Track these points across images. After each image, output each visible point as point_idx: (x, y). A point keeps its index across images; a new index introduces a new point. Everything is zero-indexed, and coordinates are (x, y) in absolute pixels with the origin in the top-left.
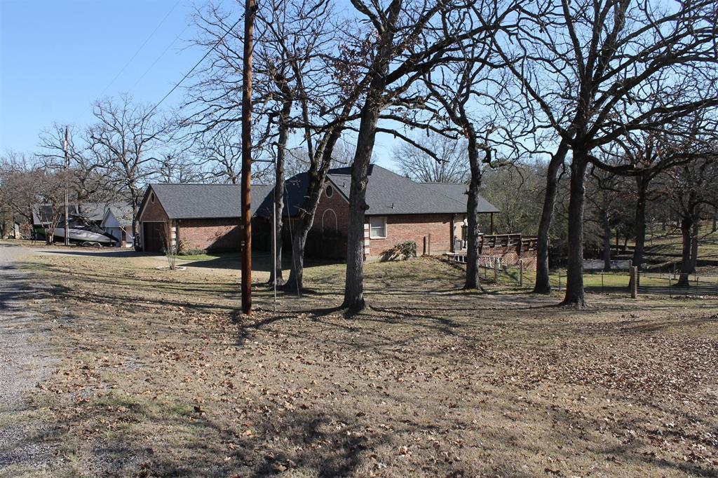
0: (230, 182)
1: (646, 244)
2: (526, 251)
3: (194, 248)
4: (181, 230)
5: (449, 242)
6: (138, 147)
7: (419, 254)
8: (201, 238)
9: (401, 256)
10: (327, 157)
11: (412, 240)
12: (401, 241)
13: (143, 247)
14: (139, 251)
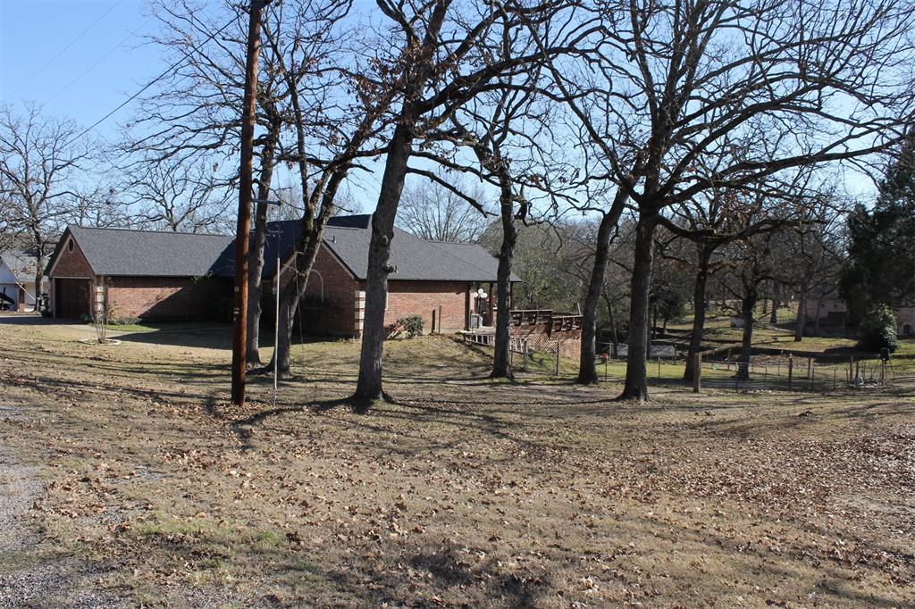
0: (170, 229)
1: (705, 326)
2: (557, 331)
3: (128, 315)
4: (111, 290)
5: (464, 317)
6: (48, 175)
7: (426, 331)
8: (138, 301)
9: (405, 334)
10: (328, 201)
11: (418, 313)
12: (405, 315)
13: (54, 313)
14: (47, 318)
